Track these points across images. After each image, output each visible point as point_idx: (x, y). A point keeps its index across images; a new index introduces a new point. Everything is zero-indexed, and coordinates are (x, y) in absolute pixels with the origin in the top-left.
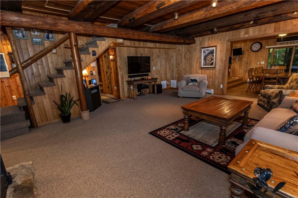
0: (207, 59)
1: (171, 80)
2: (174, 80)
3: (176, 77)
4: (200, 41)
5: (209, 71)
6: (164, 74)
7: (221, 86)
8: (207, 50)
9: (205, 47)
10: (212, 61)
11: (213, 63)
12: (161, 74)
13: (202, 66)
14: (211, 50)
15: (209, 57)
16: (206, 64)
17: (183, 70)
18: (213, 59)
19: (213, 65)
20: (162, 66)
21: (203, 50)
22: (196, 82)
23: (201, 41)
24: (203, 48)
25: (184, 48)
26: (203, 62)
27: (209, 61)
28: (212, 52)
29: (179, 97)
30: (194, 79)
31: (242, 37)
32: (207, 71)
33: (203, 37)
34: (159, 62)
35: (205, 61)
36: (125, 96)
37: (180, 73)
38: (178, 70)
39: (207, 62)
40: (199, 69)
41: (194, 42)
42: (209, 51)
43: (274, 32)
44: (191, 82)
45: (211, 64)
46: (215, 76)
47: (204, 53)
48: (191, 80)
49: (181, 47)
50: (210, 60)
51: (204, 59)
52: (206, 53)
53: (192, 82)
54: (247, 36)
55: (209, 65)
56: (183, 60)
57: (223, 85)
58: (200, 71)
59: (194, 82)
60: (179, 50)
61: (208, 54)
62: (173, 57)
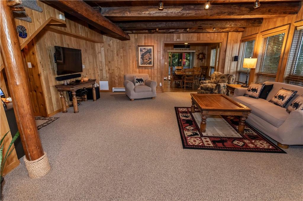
0: (145, 58)
1: (100, 82)
2: (105, 81)
3: (107, 77)
4: (135, 39)
5: (147, 70)
6: (93, 73)
7: (161, 84)
8: (144, 49)
9: (142, 45)
10: (150, 60)
11: (151, 62)
12: (91, 74)
13: (140, 65)
14: (148, 49)
15: (146, 56)
16: (144, 63)
17: (116, 69)
18: (151, 58)
19: (151, 64)
20: (91, 63)
21: (139, 48)
22: (143, 82)
23: (137, 39)
24: (139, 46)
25: (115, 44)
26: (141, 61)
27: (146, 59)
28: (149, 51)
29: (131, 100)
30: (140, 79)
31: (175, 40)
32: (146, 70)
33: (139, 35)
34: (87, 59)
35: (142, 60)
36: (53, 110)
37: (112, 72)
38: (109, 69)
39: (145, 61)
40: (136, 68)
41: (129, 39)
42: (147, 50)
43: (197, 40)
44: (137, 82)
45: (149, 62)
46: (154, 75)
47: (141, 51)
48: (137, 79)
49: (111, 42)
50: (149, 59)
51: (141, 58)
52: (143, 52)
53: (139, 82)
54: (178, 40)
55: (147, 64)
56: (116, 58)
57: (162, 84)
58: (138, 70)
59: (141, 82)
60: (109, 45)
61: (145, 53)
62: (100, 52)
